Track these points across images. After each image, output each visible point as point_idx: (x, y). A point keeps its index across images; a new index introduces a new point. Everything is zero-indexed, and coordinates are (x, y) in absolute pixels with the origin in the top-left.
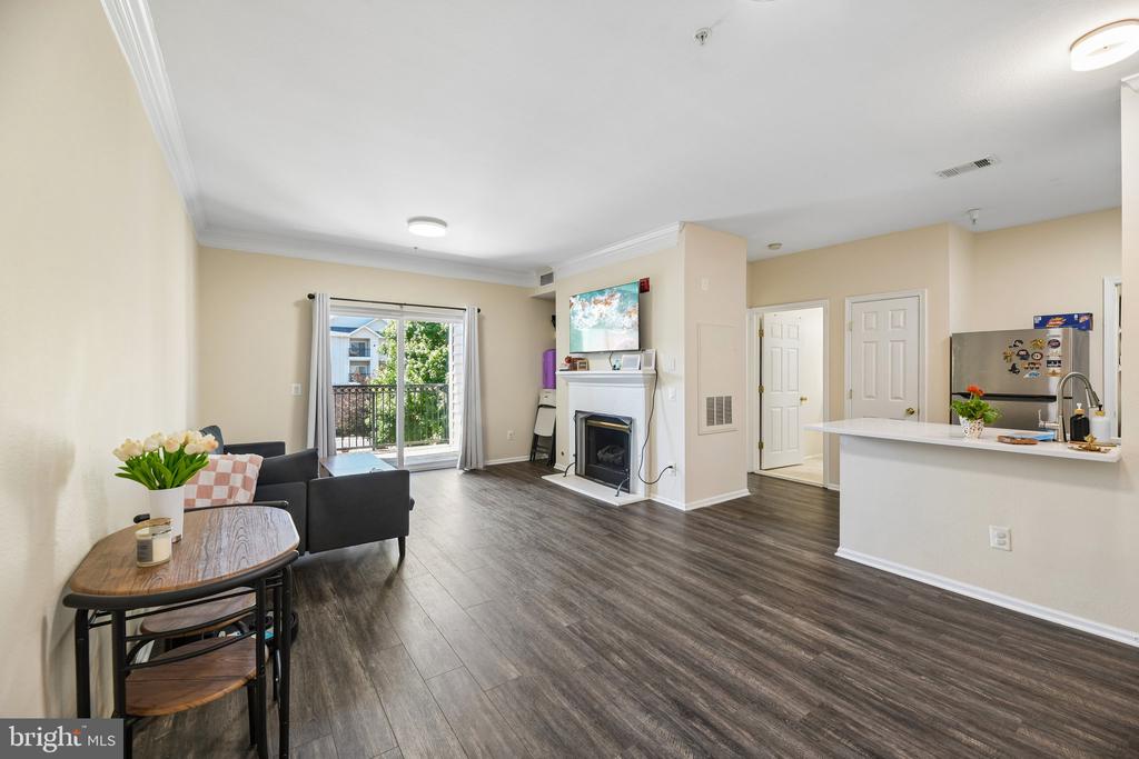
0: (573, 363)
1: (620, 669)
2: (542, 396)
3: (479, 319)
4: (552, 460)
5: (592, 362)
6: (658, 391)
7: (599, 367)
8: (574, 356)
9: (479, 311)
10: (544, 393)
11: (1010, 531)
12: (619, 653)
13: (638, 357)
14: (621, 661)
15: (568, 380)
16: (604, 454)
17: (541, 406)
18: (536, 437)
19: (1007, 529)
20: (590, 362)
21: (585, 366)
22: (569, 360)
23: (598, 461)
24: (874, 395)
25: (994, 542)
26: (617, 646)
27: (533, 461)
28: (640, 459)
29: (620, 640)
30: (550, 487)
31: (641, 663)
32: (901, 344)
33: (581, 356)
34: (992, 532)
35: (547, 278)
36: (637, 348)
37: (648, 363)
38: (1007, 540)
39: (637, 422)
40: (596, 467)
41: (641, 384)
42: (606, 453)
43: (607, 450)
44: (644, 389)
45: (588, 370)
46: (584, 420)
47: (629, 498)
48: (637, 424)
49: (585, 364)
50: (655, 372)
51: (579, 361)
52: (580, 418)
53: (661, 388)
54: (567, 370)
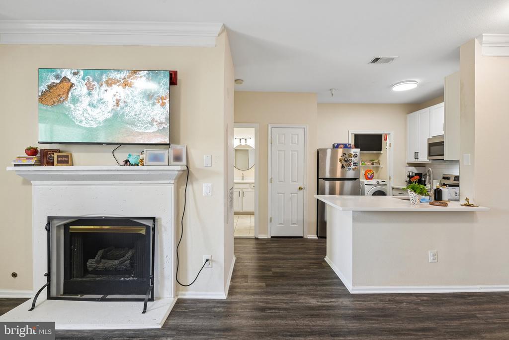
0: (41, 156)
5: (78, 155)
6: (189, 187)
8: (43, 146)
11: (437, 252)
16: (98, 262)
19: (436, 251)
21: (66, 160)
22: (35, 152)
23: (88, 273)
24: (283, 180)
25: (431, 259)
28: (166, 260)
32: (296, 153)
34: (430, 254)
37: (177, 158)
38: (436, 256)
39: (162, 221)
40: (84, 279)
41: (169, 181)
42: (103, 260)
43: (104, 257)
44: (173, 187)
45: (72, 165)
46: (63, 227)
47: (159, 307)
48: (163, 223)
49: (67, 157)
50: (186, 168)
51: (55, 155)
52: (57, 226)
53: (192, 184)
54: (33, 165)
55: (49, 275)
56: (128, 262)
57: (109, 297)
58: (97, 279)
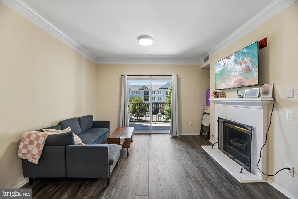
0: (217, 95)
2: (205, 109)
3: (177, 79)
4: (209, 138)
5: (227, 94)
7: (231, 96)
8: (217, 91)
9: (177, 76)
10: (206, 107)
13: (258, 90)
15: (215, 103)
16: (234, 142)
17: (205, 113)
18: (202, 126)
20: (226, 94)
21: (223, 96)
22: (215, 93)
23: (231, 145)
27: (201, 135)
28: (259, 154)
30: (202, 153)
33: (221, 91)
35: (207, 59)
36: (257, 84)
37: (266, 93)
39: (257, 130)
40: (229, 147)
41: (260, 107)
42: (236, 142)
43: (237, 141)
44: (262, 110)
45: (225, 98)
46: (223, 123)
47: (250, 177)
48: (257, 131)
49: (223, 95)
50: (272, 99)
51: (220, 94)
52: (221, 122)
53: (278, 110)
54: (214, 98)
55: (218, 139)
56: (245, 147)
57: (236, 159)
58: (233, 149)
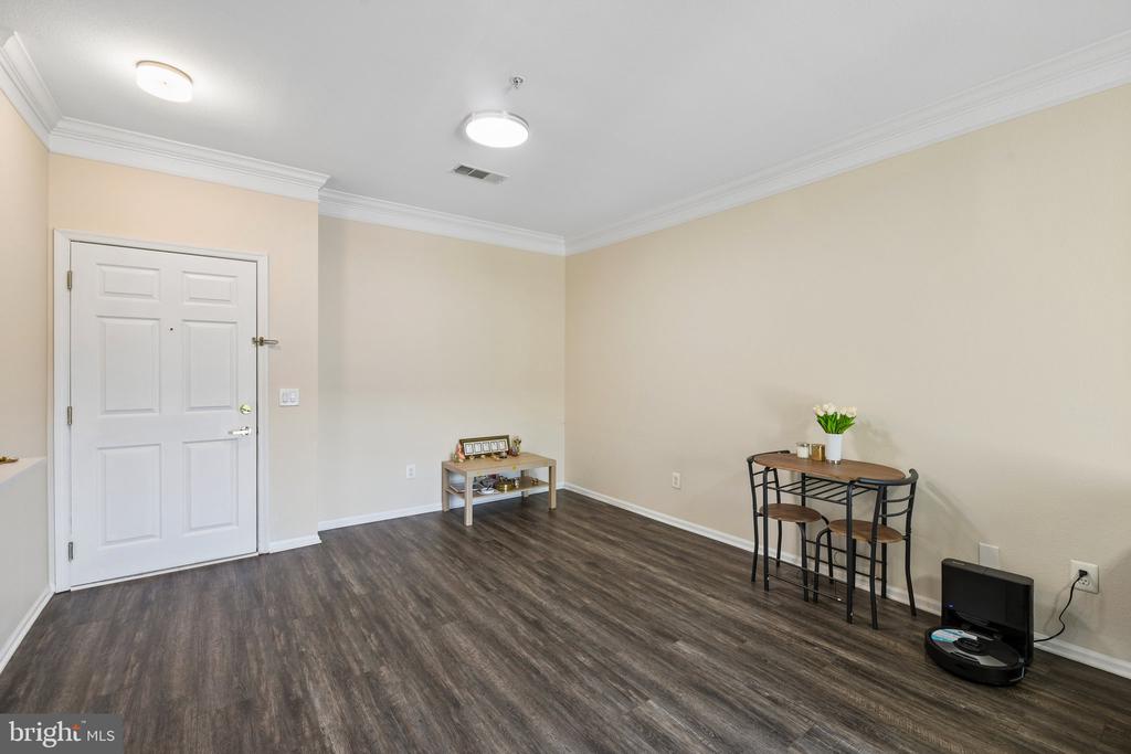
1: (584, 652)
12: (582, 666)
14: (582, 659)
26: (585, 677)
29: (581, 683)
31: (563, 659)
